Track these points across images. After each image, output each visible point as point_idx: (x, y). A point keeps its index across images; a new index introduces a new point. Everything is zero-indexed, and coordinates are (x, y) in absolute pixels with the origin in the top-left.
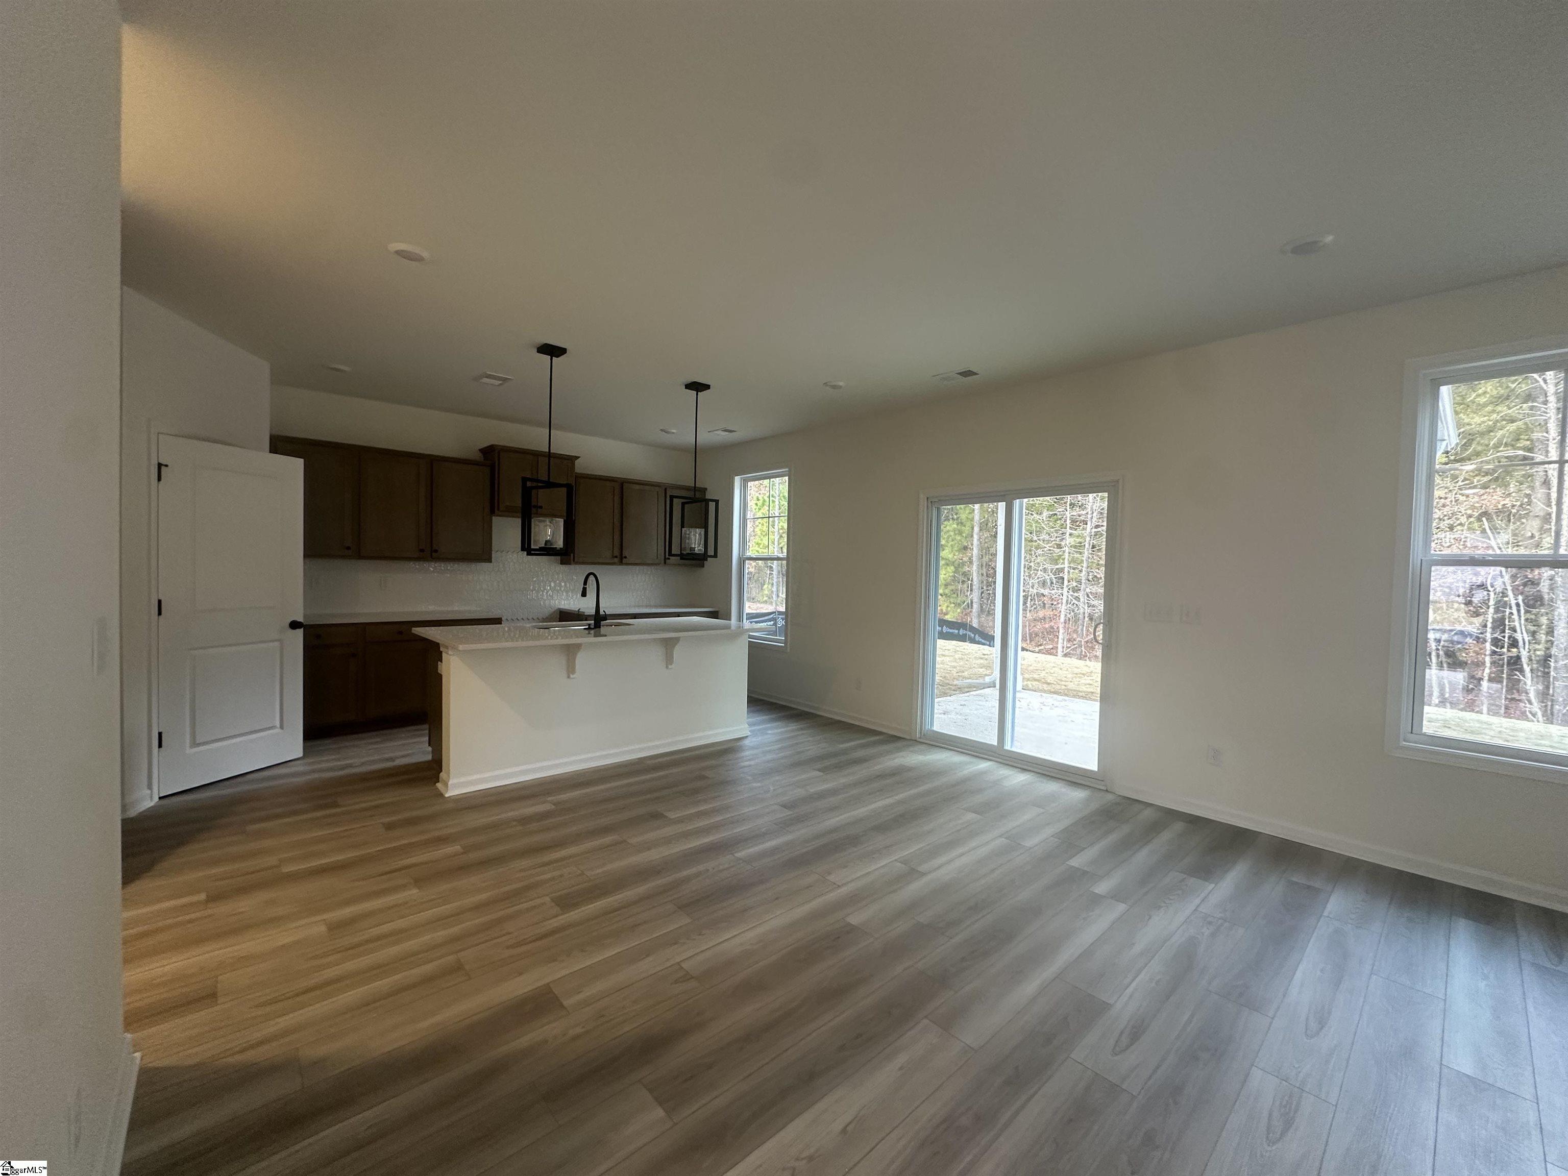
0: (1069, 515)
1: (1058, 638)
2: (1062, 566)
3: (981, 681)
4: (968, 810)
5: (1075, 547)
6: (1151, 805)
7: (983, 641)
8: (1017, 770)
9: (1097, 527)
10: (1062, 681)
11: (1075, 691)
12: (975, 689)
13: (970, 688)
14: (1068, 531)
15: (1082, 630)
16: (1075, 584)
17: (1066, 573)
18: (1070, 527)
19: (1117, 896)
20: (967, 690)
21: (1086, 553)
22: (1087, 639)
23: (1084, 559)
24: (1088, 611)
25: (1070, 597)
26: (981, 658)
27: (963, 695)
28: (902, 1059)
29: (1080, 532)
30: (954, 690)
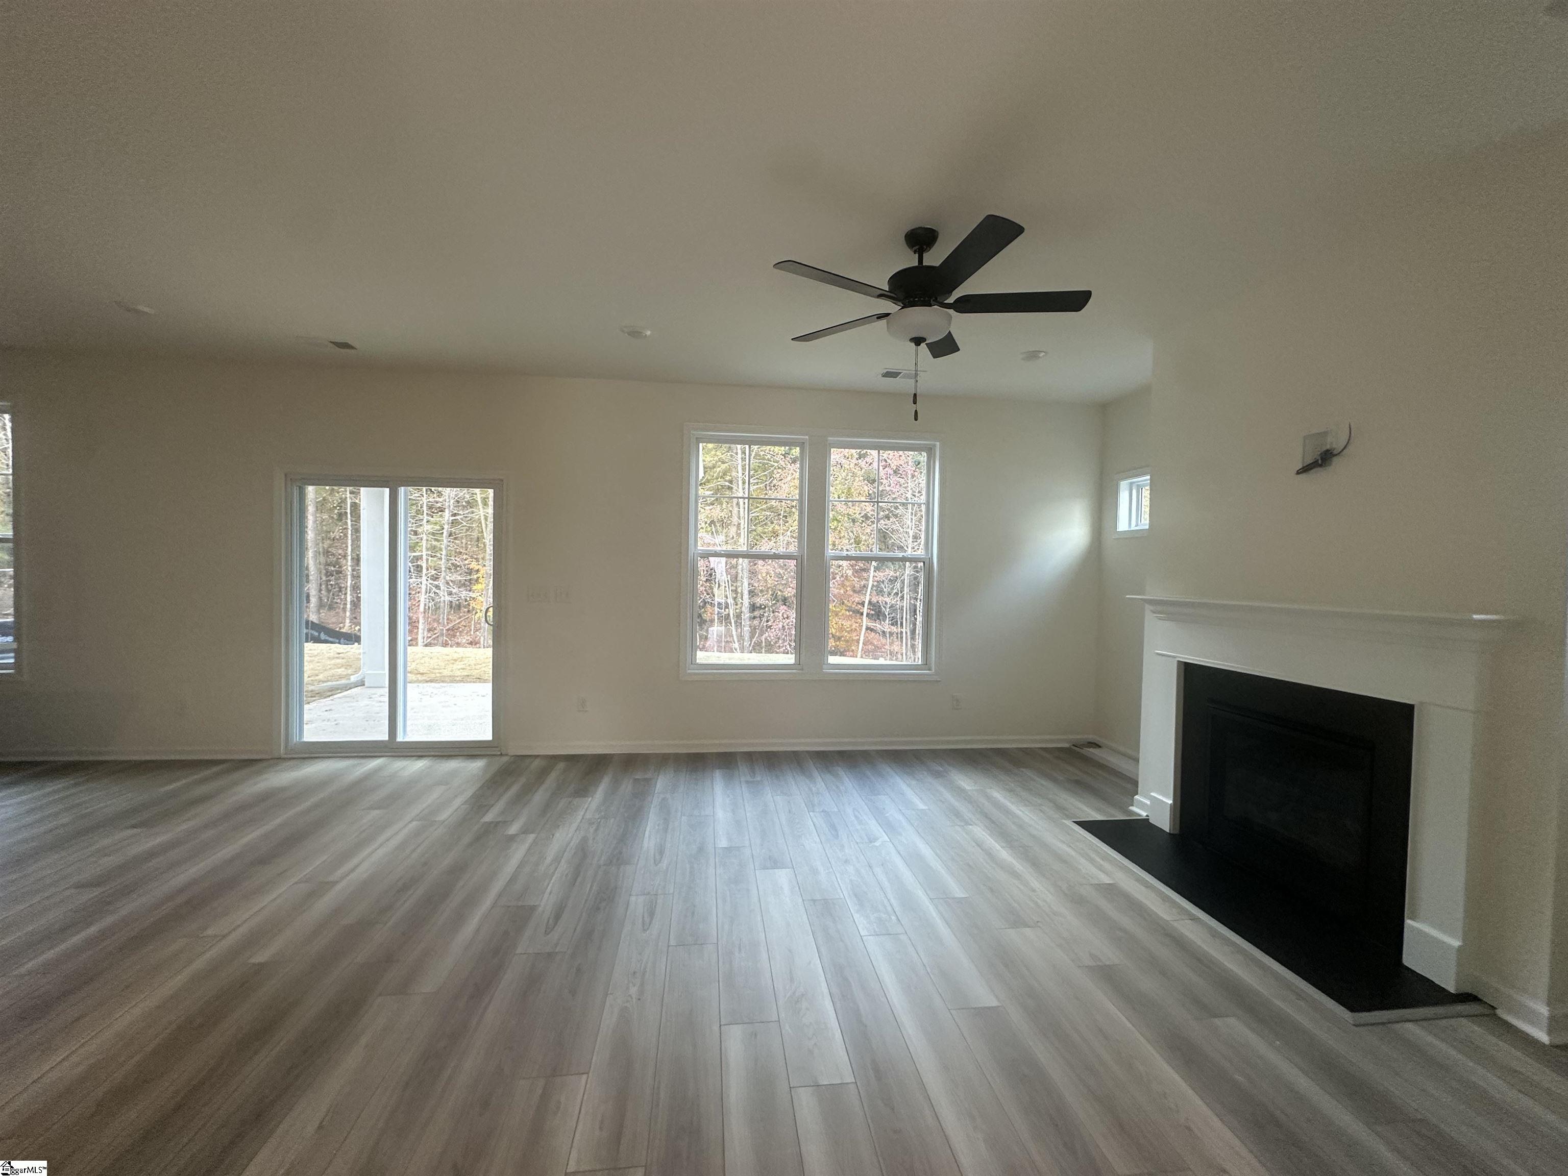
0: (425, 502)
1: (418, 628)
2: (420, 554)
3: (344, 681)
4: (372, 808)
5: (433, 534)
6: (538, 756)
7: (331, 639)
8: (414, 758)
9: (455, 515)
10: (434, 669)
11: (450, 676)
12: (339, 691)
13: (331, 691)
14: (425, 518)
15: (443, 618)
16: (434, 572)
17: (425, 561)
18: (427, 514)
19: (525, 831)
20: (330, 693)
21: (445, 541)
22: (447, 627)
23: (443, 547)
24: (448, 598)
25: (429, 585)
26: (337, 658)
27: (326, 699)
28: (364, 1040)
29: (438, 519)
30: (312, 697)
